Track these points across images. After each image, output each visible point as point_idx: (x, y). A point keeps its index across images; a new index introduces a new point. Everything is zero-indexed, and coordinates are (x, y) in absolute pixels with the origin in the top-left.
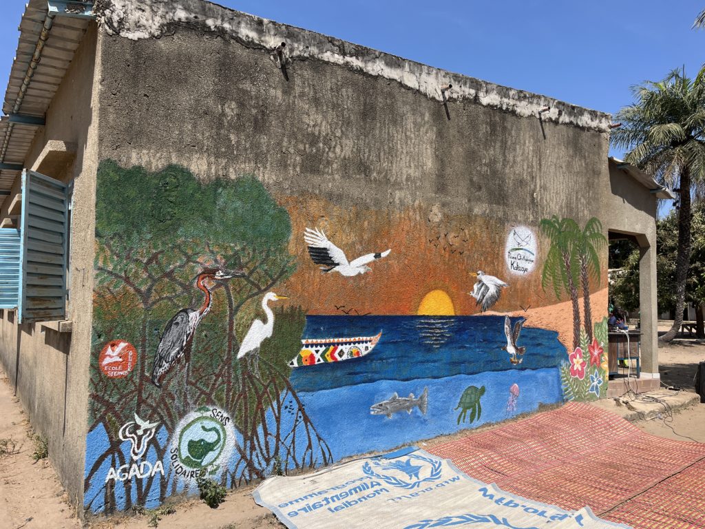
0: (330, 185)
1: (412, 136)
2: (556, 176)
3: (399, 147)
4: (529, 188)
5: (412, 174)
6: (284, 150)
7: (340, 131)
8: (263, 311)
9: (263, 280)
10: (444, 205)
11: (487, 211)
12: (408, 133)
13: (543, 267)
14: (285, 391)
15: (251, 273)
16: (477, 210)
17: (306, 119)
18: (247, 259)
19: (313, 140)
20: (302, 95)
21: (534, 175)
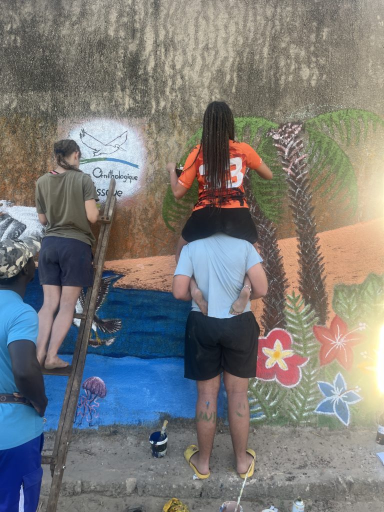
21: (137, 26)
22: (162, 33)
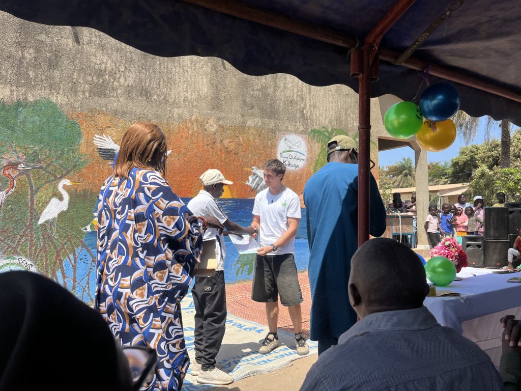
0: (115, 105)
1: (189, 70)
2: (326, 98)
3: (177, 77)
4: (299, 107)
5: (189, 97)
6: (74, 81)
7: (123, 67)
8: (59, 193)
9: (58, 171)
10: (218, 119)
11: (260, 123)
12: (185, 68)
13: (314, 164)
14: (80, 248)
15: (49, 165)
16: (250, 123)
17: (93, 59)
18: (44, 157)
19: (100, 74)
20: (89, 42)
21: (304, 97)
22: (312, 102)
